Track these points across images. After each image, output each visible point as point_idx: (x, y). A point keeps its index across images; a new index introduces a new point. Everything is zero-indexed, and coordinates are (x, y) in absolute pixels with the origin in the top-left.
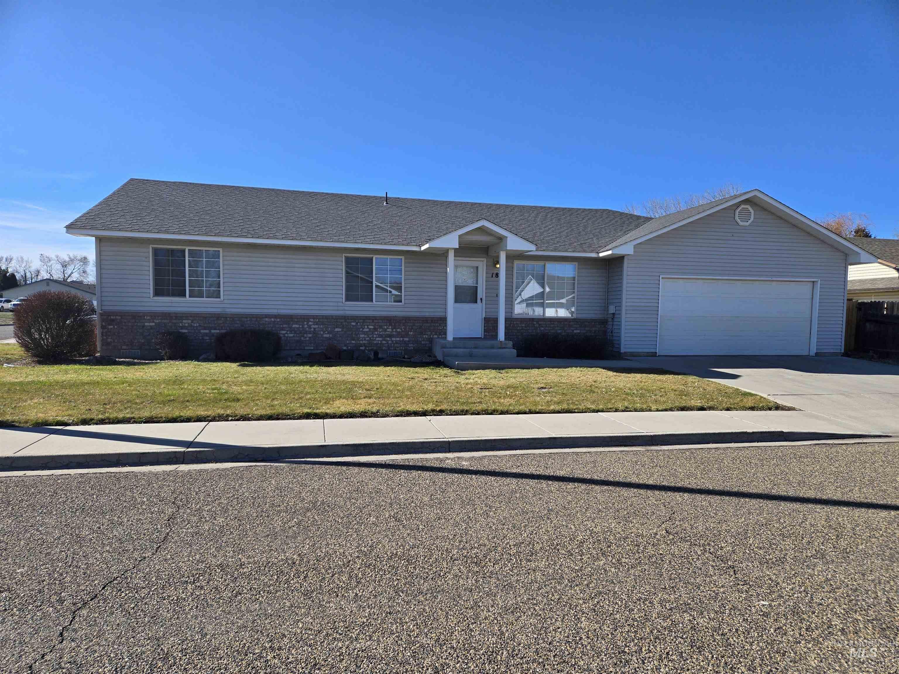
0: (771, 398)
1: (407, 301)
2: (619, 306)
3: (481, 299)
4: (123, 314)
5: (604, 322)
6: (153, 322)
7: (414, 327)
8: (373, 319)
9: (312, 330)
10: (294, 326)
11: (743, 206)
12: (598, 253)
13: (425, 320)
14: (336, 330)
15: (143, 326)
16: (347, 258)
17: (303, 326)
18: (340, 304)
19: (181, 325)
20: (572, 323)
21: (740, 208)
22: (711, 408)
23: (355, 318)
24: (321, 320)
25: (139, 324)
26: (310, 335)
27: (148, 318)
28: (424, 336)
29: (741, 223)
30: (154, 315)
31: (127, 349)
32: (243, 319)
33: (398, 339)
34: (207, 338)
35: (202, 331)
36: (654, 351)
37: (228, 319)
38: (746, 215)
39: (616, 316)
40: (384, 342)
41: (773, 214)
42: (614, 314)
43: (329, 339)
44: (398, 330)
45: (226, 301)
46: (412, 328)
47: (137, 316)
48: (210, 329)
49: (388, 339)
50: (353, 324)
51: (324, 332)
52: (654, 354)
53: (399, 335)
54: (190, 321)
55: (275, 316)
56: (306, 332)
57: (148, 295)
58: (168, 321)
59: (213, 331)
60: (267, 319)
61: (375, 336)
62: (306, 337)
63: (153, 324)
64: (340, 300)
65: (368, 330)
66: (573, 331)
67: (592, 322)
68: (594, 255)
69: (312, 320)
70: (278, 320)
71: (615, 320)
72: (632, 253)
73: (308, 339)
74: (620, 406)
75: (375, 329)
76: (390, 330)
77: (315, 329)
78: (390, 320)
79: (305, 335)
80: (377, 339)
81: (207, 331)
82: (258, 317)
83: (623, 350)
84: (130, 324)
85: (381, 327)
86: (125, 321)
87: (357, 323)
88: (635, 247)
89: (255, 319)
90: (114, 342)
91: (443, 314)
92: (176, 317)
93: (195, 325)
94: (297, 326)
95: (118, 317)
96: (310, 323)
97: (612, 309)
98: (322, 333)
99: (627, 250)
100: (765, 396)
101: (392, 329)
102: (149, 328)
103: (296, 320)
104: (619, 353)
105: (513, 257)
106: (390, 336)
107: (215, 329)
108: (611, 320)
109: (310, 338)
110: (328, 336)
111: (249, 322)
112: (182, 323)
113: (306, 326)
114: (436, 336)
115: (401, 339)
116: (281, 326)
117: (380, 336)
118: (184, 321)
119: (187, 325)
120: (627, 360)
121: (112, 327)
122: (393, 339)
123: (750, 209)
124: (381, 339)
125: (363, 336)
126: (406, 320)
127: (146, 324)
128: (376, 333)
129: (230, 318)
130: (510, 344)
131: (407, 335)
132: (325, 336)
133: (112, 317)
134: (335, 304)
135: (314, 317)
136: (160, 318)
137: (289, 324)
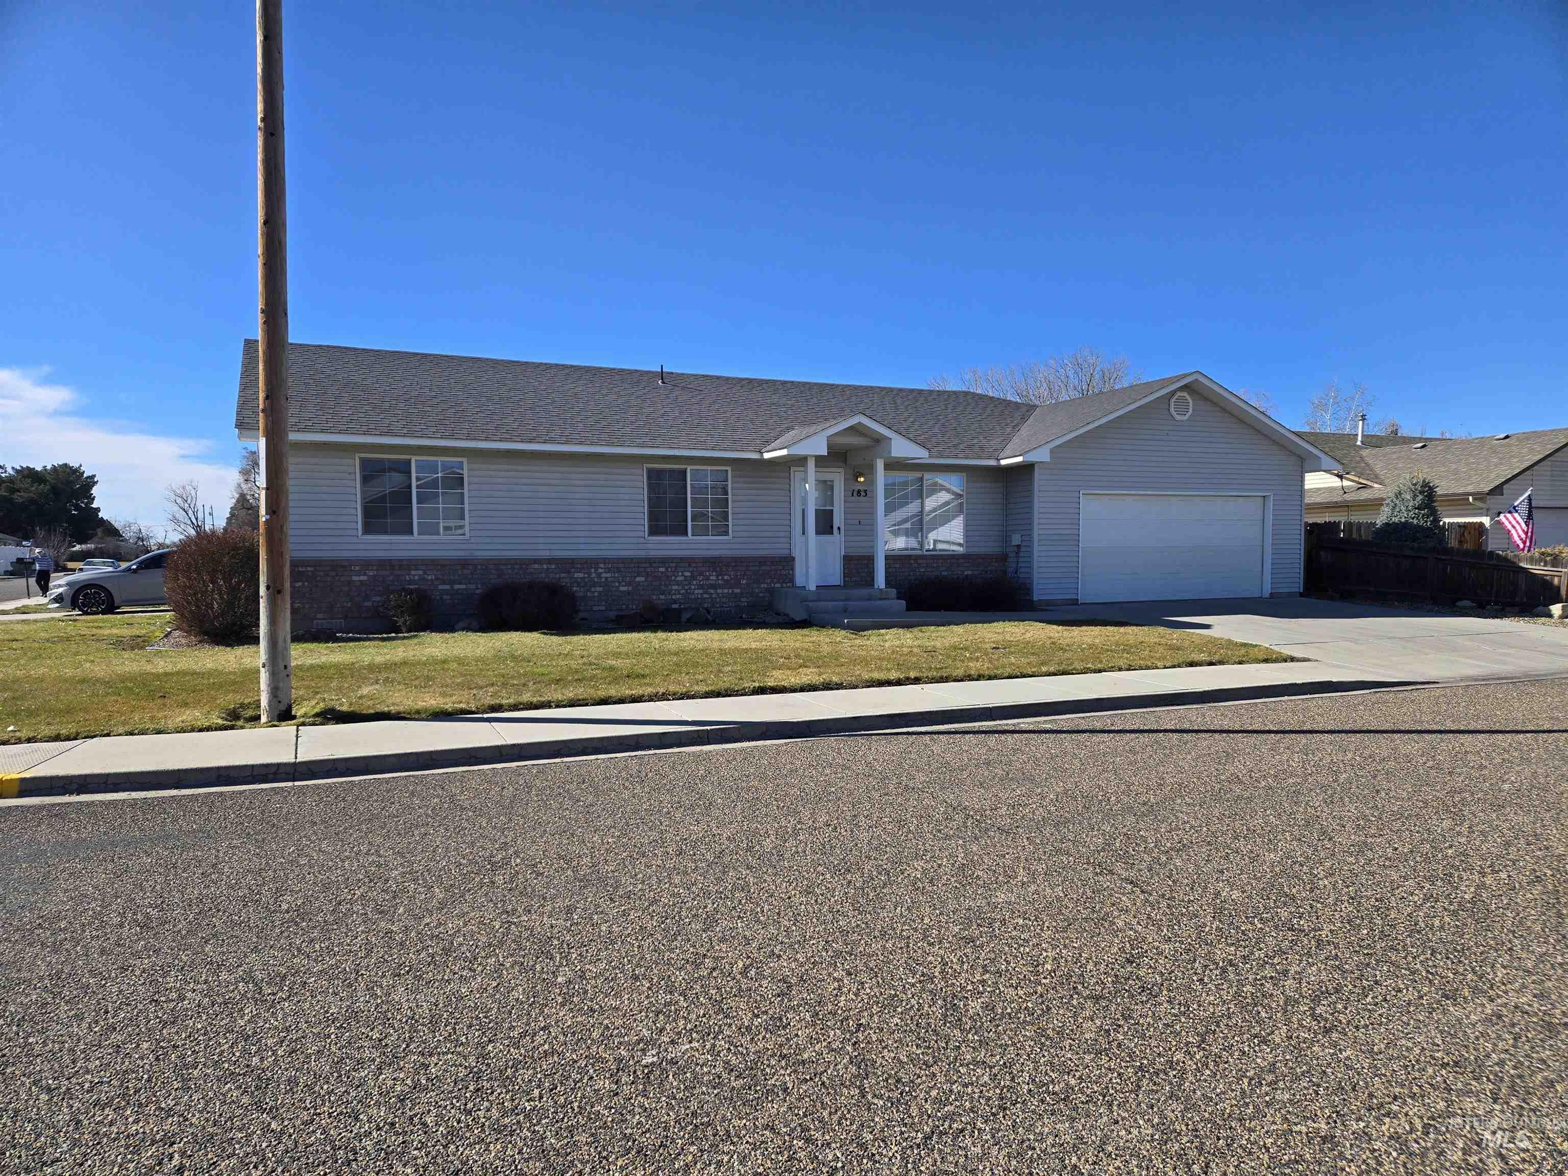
0: (1276, 648)
1: (737, 534)
2: (1028, 535)
3: (839, 528)
4: (317, 563)
5: (1003, 558)
6: (365, 574)
7: (748, 573)
8: (689, 561)
9: (603, 580)
10: (576, 575)
11: (1179, 394)
12: (998, 460)
13: (763, 561)
14: (638, 579)
15: (349, 583)
16: (650, 471)
17: (590, 574)
18: (642, 540)
19: (408, 578)
20: (961, 561)
21: (1176, 397)
22: (1221, 663)
23: (664, 561)
24: (616, 565)
25: (342, 579)
26: (601, 589)
27: (357, 568)
28: (762, 586)
29: (1178, 418)
30: (366, 564)
31: (325, 619)
32: (502, 567)
33: (726, 591)
34: (448, 597)
35: (440, 587)
36: (1074, 597)
37: (479, 567)
38: (1182, 407)
39: (1023, 549)
40: (706, 596)
41: (1215, 404)
42: (1019, 546)
43: (629, 593)
44: (726, 577)
45: (473, 540)
46: (745, 574)
47: (339, 566)
48: (452, 583)
49: (712, 591)
50: (661, 570)
51: (620, 583)
52: (1075, 602)
53: (727, 584)
54: (421, 572)
55: (550, 561)
56: (595, 584)
57: (353, 533)
58: (388, 573)
59: (457, 587)
60: (536, 566)
61: (693, 587)
62: (594, 592)
63: (365, 578)
64: (642, 534)
65: (683, 578)
66: (963, 572)
67: (985, 558)
68: (992, 463)
69: (602, 566)
70: (553, 567)
71: (1021, 554)
72: (1049, 460)
73: (596, 594)
74: (1121, 663)
75: (693, 577)
76: (714, 578)
77: (606, 578)
78: (715, 563)
79: (593, 589)
80: (696, 592)
81: (448, 587)
82: (524, 564)
83: (1035, 599)
84: (329, 579)
85: (701, 574)
86: (322, 573)
87: (667, 569)
88: (1052, 451)
89: (517, 567)
90: (304, 607)
91: (787, 552)
92: (400, 566)
93: (429, 578)
94: (581, 575)
95: (309, 569)
96: (600, 570)
97: (1016, 539)
98: (617, 584)
99: (1041, 455)
100: (1267, 646)
101: (718, 576)
102: (358, 583)
103: (579, 566)
104: (1031, 602)
105: (893, 465)
106: (714, 587)
107: (460, 584)
108: (1014, 554)
109: (600, 592)
110: (625, 589)
111: (509, 571)
112: (409, 575)
113: (594, 575)
114: (778, 585)
115: (730, 591)
116: (558, 576)
117: (701, 587)
118: (413, 572)
119: (416, 578)
120: (1042, 610)
121: (300, 584)
122: (719, 591)
123: (1188, 397)
124: (701, 591)
125: (675, 587)
126: (737, 562)
127: (355, 578)
128: (695, 582)
129: (482, 565)
130: (893, 592)
131: (738, 584)
132: (622, 589)
133: (300, 569)
134: (635, 540)
135: (605, 560)
136: (375, 568)
137: (569, 572)
